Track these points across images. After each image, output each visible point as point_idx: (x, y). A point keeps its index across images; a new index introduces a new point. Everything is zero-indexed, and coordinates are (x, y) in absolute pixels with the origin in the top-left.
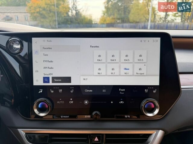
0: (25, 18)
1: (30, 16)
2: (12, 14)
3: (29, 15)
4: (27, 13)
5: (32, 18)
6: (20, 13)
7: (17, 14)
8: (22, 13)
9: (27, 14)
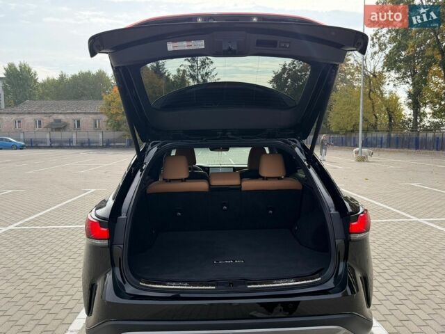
0: (96, 125)
1: (108, 122)
2: (68, 117)
3: (105, 118)
4: (101, 113)
5: (110, 126)
6: (85, 113)
7: (78, 117)
8: (89, 113)
9: (99, 116)
